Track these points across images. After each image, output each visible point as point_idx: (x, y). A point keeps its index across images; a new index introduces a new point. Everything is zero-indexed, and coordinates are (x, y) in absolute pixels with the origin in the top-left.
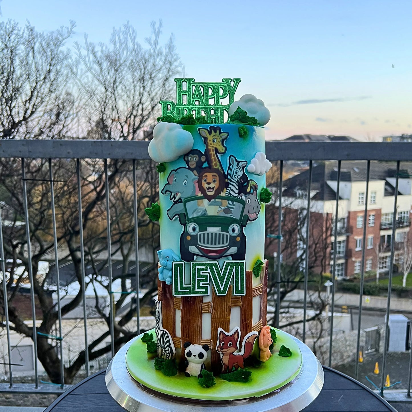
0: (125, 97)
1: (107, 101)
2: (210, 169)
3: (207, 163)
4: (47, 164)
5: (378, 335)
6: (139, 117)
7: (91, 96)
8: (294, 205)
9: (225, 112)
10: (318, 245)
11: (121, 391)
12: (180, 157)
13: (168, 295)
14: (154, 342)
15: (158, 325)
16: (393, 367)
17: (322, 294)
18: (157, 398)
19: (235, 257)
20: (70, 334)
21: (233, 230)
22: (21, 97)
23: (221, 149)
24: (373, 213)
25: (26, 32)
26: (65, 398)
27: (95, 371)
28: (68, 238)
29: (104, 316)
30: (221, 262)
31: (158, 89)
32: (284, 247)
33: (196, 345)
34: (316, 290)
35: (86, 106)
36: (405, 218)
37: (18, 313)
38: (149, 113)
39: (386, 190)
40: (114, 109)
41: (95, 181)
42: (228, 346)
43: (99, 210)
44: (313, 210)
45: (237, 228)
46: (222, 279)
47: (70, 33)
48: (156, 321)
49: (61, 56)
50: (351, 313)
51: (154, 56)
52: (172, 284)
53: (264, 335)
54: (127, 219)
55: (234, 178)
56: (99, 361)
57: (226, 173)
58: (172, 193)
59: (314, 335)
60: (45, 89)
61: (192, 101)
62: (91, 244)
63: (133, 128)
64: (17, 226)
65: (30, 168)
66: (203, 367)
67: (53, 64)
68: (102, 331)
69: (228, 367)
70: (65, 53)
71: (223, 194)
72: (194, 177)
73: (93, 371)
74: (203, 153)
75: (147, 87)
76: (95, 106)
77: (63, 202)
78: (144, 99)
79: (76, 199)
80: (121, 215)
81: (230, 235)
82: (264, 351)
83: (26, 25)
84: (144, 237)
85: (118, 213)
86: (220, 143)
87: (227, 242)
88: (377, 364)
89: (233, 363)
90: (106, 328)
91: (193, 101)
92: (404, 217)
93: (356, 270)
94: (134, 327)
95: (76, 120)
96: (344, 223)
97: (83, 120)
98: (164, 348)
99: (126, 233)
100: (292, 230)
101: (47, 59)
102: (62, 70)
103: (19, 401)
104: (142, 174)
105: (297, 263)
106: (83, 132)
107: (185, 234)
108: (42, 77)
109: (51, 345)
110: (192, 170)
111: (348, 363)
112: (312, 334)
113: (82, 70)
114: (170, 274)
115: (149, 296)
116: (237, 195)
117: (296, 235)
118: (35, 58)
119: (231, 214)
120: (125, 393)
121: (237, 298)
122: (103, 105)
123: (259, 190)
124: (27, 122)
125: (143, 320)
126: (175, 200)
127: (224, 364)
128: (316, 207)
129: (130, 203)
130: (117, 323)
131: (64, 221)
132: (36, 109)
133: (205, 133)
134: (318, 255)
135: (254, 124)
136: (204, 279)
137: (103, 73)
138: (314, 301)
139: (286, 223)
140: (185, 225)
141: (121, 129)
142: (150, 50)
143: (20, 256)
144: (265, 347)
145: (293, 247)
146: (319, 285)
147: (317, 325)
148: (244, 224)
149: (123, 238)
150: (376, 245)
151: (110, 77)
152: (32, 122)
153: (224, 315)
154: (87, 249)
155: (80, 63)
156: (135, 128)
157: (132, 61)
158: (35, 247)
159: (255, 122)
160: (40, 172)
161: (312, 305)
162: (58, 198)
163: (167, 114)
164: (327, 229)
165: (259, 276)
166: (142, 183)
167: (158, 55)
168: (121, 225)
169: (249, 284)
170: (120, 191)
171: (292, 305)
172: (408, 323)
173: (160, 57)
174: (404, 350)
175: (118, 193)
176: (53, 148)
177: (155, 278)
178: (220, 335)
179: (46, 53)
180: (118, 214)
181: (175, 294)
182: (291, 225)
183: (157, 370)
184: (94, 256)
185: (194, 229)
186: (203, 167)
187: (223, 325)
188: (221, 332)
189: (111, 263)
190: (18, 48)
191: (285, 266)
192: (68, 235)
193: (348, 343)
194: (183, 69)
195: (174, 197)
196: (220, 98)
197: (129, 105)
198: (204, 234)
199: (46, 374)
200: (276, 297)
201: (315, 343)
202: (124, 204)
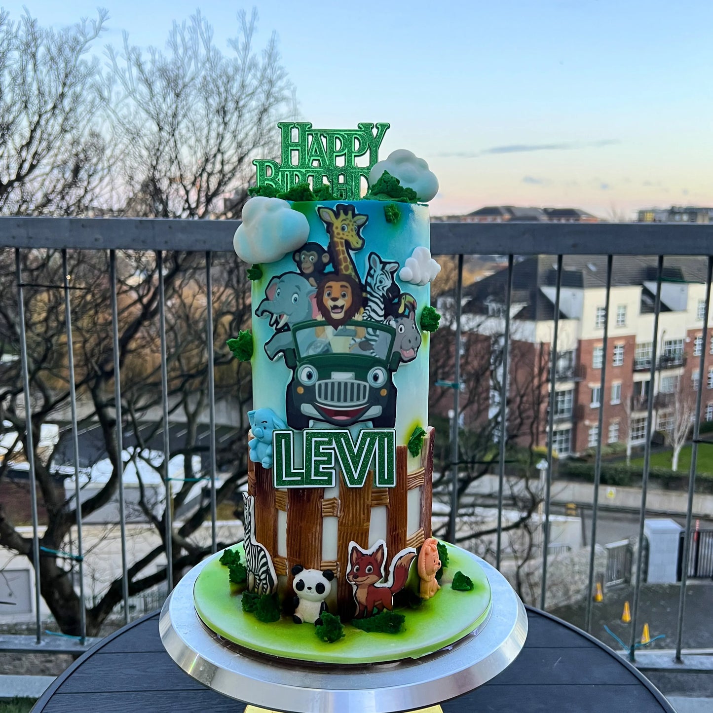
0: (192, 141)
1: (161, 148)
2: (337, 274)
3: (331, 265)
4: (57, 255)
5: (628, 554)
6: (216, 176)
7: (134, 138)
8: (485, 329)
9: (362, 178)
10: (525, 399)
11: (187, 648)
12: (287, 255)
13: (266, 486)
14: (241, 565)
15: (248, 536)
16: (654, 610)
17: (532, 484)
18: (247, 659)
19: (377, 422)
20: (95, 550)
21: (376, 378)
22: (13, 140)
23: (355, 242)
24: (620, 343)
25: (23, 28)
26: (91, 659)
27: (138, 615)
28: (92, 383)
29: (153, 519)
30: (356, 432)
31: (249, 127)
32: (465, 402)
33: (311, 570)
34: (522, 475)
35: (125, 156)
36: (677, 352)
37: (5, 513)
38: (234, 168)
39: (643, 303)
40: (172, 162)
41: (139, 285)
42: (367, 571)
43: (146, 335)
44: (517, 337)
45: (382, 374)
46: (356, 459)
47: (98, 30)
48: (245, 530)
49: (82, 69)
50: (583, 517)
51: (243, 70)
52: (271, 468)
53: (427, 554)
54: (195, 352)
55: (376, 290)
56: (145, 597)
57: (363, 282)
58: (272, 315)
59: (518, 554)
60: (54, 126)
61: (307, 160)
62: (133, 395)
63: (207, 195)
64: (5, 363)
65: (28, 263)
66: (324, 607)
67: (68, 82)
68: (150, 545)
69: (366, 607)
70: (89, 64)
71: (358, 317)
72: (310, 288)
73: (135, 614)
74: (326, 248)
75: (230, 123)
76: (141, 157)
77: (85, 322)
78: (225, 144)
79: (107, 316)
80: (184, 344)
81: (370, 387)
82: (426, 582)
83: (22, 17)
84: (224, 383)
85: (179, 341)
86: (354, 233)
87: (364, 398)
88: (627, 605)
89: (375, 601)
90: (156, 541)
91: (309, 160)
92: (675, 350)
93: (591, 441)
94: (205, 539)
95: (107, 180)
96: (570, 360)
97: (120, 181)
98: (258, 575)
99: (192, 376)
100: (480, 373)
101: (59, 75)
102: (85, 93)
103: (6, 667)
104: (222, 273)
105: (490, 428)
106: (119, 200)
107: (294, 383)
108: (50, 106)
109: (62, 570)
110: (307, 277)
111: (577, 602)
112: (515, 551)
113: (118, 93)
114: (268, 450)
115: (233, 486)
116: (382, 318)
117: (487, 381)
118: (38, 73)
119: (372, 351)
120: (192, 651)
121: (381, 491)
122: (155, 154)
123: (419, 310)
124: (23, 184)
125: (221, 527)
126: (278, 327)
127: (359, 603)
128: (522, 332)
129: (201, 325)
130: (176, 531)
131: (86, 354)
132: (38, 161)
133: (329, 216)
134: (524, 415)
135: (410, 199)
136: (326, 459)
137: (155, 100)
138: (519, 494)
139: (470, 359)
140: (294, 368)
141: (186, 197)
142: (236, 60)
143: (9, 415)
144: (428, 575)
145: (481, 402)
146: (526, 467)
147: (523, 536)
148: (394, 367)
149: (187, 385)
150: (626, 398)
151: (167, 106)
152: (32, 184)
153: (360, 519)
154: (125, 404)
155: (115, 81)
156: (210, 194)
157: (205, 78)
158: (36, 400)
159: (413, 197)
160: (45, 270)
161: (514, 501)
162: (77, 316)
163: (266, 182)
164: (541, 371)
165: (419, 455)
166: (222, 289)
167: (250, 69)
168: (183, 361)
169: (402, 468)
170: (183, 304)
171: (480, 501)
172: (681, 533)
173: (253, 71)
174: (673, 580)
175: (180, 306)
176: (70, 231)
177: (243, 454)
178: (352, 554)
179: (56, 63)
180: (180, 343)
181: (277, 485)
182: (479, 363)
183: (247, 611)
184: (137, 415)
185: (310, 376)
186: (326, 271)
187: (358, 537)
188: (354, 548)
189: (168, 428)
190: (9, 55)
191: (467, 434)
192: (92, 379)
193: (577, 568)
194: (294, 92)
195: (277, 322)
196: (355, 156)
197: (199, 154)
198: (326, 384)
199: (53, 619)
200: (451, 487)
201: (519, 567)
202: (189, 326)
